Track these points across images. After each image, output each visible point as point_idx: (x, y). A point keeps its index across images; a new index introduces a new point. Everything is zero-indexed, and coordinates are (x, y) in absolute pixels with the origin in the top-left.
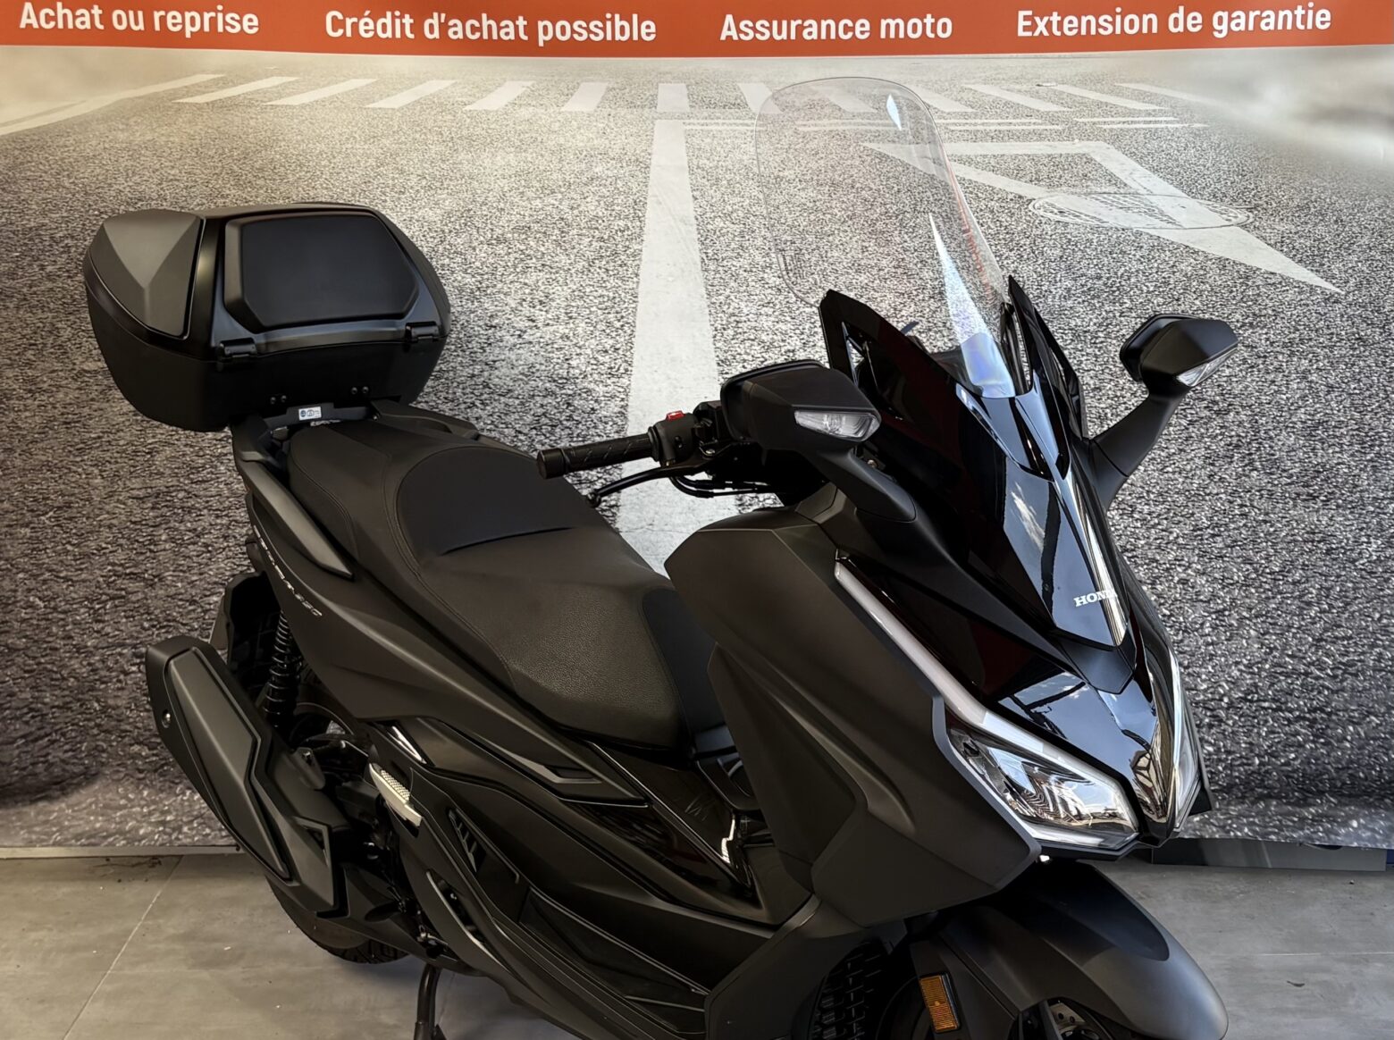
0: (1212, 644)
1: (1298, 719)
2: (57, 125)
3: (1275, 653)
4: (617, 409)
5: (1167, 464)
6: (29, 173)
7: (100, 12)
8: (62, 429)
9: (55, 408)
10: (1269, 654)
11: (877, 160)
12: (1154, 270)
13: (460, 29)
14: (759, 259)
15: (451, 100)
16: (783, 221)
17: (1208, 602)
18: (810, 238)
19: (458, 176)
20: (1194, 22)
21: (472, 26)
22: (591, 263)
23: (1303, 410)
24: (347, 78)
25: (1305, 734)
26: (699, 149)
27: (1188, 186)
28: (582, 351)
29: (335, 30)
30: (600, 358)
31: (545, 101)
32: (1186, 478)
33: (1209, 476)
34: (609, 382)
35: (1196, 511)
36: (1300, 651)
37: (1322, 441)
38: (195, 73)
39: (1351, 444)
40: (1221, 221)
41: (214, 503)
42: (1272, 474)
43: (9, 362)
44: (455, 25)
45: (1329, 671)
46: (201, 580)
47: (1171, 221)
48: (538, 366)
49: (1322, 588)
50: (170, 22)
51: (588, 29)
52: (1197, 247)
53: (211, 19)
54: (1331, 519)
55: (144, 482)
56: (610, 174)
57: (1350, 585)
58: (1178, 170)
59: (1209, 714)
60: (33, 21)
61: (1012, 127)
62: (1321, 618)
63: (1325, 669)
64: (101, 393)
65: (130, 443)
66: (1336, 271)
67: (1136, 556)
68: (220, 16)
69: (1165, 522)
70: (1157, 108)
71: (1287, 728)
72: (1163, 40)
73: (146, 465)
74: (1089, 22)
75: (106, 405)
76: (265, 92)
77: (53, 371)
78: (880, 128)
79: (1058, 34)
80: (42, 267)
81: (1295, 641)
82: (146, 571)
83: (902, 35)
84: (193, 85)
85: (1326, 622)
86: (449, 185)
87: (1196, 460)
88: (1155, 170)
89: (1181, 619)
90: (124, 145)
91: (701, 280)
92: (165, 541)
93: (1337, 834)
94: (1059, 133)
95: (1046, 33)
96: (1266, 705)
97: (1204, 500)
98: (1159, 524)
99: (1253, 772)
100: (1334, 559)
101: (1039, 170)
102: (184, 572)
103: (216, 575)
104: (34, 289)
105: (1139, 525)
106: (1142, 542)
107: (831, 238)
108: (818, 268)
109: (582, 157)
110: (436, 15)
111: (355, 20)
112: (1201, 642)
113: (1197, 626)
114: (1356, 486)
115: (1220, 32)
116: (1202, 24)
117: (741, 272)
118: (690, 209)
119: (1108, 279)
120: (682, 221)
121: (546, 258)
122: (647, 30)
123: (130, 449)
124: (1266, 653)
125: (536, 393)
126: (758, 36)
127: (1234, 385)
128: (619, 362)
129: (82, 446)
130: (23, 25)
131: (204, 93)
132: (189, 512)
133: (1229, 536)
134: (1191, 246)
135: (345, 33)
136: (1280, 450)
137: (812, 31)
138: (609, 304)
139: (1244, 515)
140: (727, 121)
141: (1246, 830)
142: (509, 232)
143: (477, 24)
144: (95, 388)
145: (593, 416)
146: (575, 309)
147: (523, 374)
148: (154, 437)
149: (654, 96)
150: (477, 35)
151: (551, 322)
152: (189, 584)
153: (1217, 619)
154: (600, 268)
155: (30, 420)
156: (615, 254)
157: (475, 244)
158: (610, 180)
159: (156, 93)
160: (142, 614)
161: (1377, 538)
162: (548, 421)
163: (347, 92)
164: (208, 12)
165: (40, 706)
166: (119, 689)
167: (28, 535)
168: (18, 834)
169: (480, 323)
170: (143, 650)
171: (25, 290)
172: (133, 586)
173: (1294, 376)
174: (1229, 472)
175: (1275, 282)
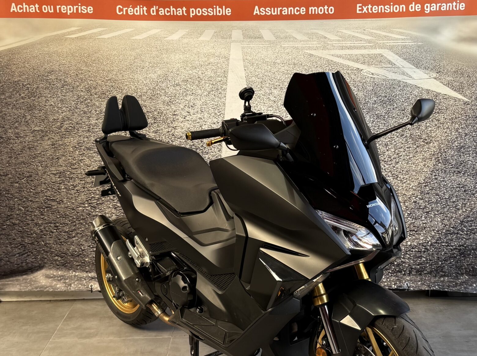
0: (425, 223)
1: (455, 249)
2: (23, 46)
3: (447, 227)
5: (409, 161)
6: (14, 62)
7: (38, 6)
8: (28, 150)
9: (25, 143)
10: (445, 227)
11: (309, 56)
12: (404, 94)
13: (163, 11)
14: (267, 91)
15: (160, 36)
16: (276, 78)
17: (424, 209)
19: (163, 63)
20: (418, 7)
21: (167, 10)
22: (209, 93)
23: (456, 142)
24: (124, 28)
25: (457, 254)
26: (246, 53)
27: (416, 65)
28: (206, 123)
29: (119, 12)
31: (193, 36)
32: (416, 166)
33: (424, 165)
35: (419, 177)
36: (456, 226)
37: (463, 153)
38: (71, 27)
39: (473, 154)
40: (427, 76)
41: (80, 176)
42: (446, 164)
43: (9, 127)
44: (161, 10)
45: (465, 232)
46: (76, 202)
47: (410, 77)
48: (191, 129)
49: (463, 204)
50: (62, 9)
51: (207, 11)
52: (419, 86)
53: (76, 8)
54: (466, 180)
55: (56, 168)
56: (215, 61)
57: (473, 203)
58: (413, 59)
59: (424, 248)
60: (15, 10)
61: (355, 45)
62: (463, 214)
63: (464, 232)
64: (41, 138)
65: (51, 155)
66: (468, 94)
67: (398, 193)
68: (80, 7)
69: (408, 181)
70: (406, 37)
71: (451, 252)
72: (407, 14)
73: (56, 163)
74: (381, 8)
75: (42, 142)
76: (95, 33)
77: (25, 130)
78: (310, 45)
79: (371, 12)
80: (20, 95)
81: (454, 222)
82: (57, 199)
83: (317, 13)
84: (71, 31)
85: (465, 216)
86: (159, 66)
87: (419, 159)
88: (405, 59)
89: (414, 215)
90: (47, 52)
92: (63, 189)
93: (468, 289)
94: (372, 46)
95: (367, 12)
96: (444, 244)
97: (422, 173)
98: (406, 182)
99: (439, 267)
100: (467, 194)
101: (365, 59)
102: (70, 199)
103: (81, 201)
104: (18, 102)
106: (401, 188)
109: (206, 56)
110: (155, 7)
111: (127, 8)
112: (421, 223)
113: (420, 217)
114: (475, 168)
115: (427, 11)
116: (421, 8)
117: (261, 95)
118: (243, 74)
119: (389, 97)
120: (241, 78)
121: (194, 91)
122: (228, 12)
123: (51, 157)
124: (444, 226)
126: (267, 13)
129: (35, 156)
130: (11, 11)
131: (74, 34)
132: (71, 179)
133: (431, 186)
134: (417, 85)
135: (123, 13)
136: (449, 156)
137: (285, 11)
138: (216, 107)
139: (436, 179)
140: (256, 43)
141: (437, 287)
142: (180, 82)
143: (169, 10)
144: (39, 136)
146: (204, 109)
148: (59, 153)
149: (231, 35)
150: (169, 14)
151: (195, 113)
152: (72, 203)
153: (426, 215)
154: (212, 94)
155: (17, 147)
156: (218, 89)
157: (169, 86)
158: (215, 64)
159: (57, 34)
160: (57, 213)
162: (194, 147)
163: (124, 34)
164: (75, 6)
165: (24, 243)
166: (50, 238)
167: (18, 186)
168: (16, 286)
169: (171, 114)
170: (58, 225)
171: (14, 102)
172: (53, 203)
173: (453, 130)
174: (431, 164)
175: (446, 98)
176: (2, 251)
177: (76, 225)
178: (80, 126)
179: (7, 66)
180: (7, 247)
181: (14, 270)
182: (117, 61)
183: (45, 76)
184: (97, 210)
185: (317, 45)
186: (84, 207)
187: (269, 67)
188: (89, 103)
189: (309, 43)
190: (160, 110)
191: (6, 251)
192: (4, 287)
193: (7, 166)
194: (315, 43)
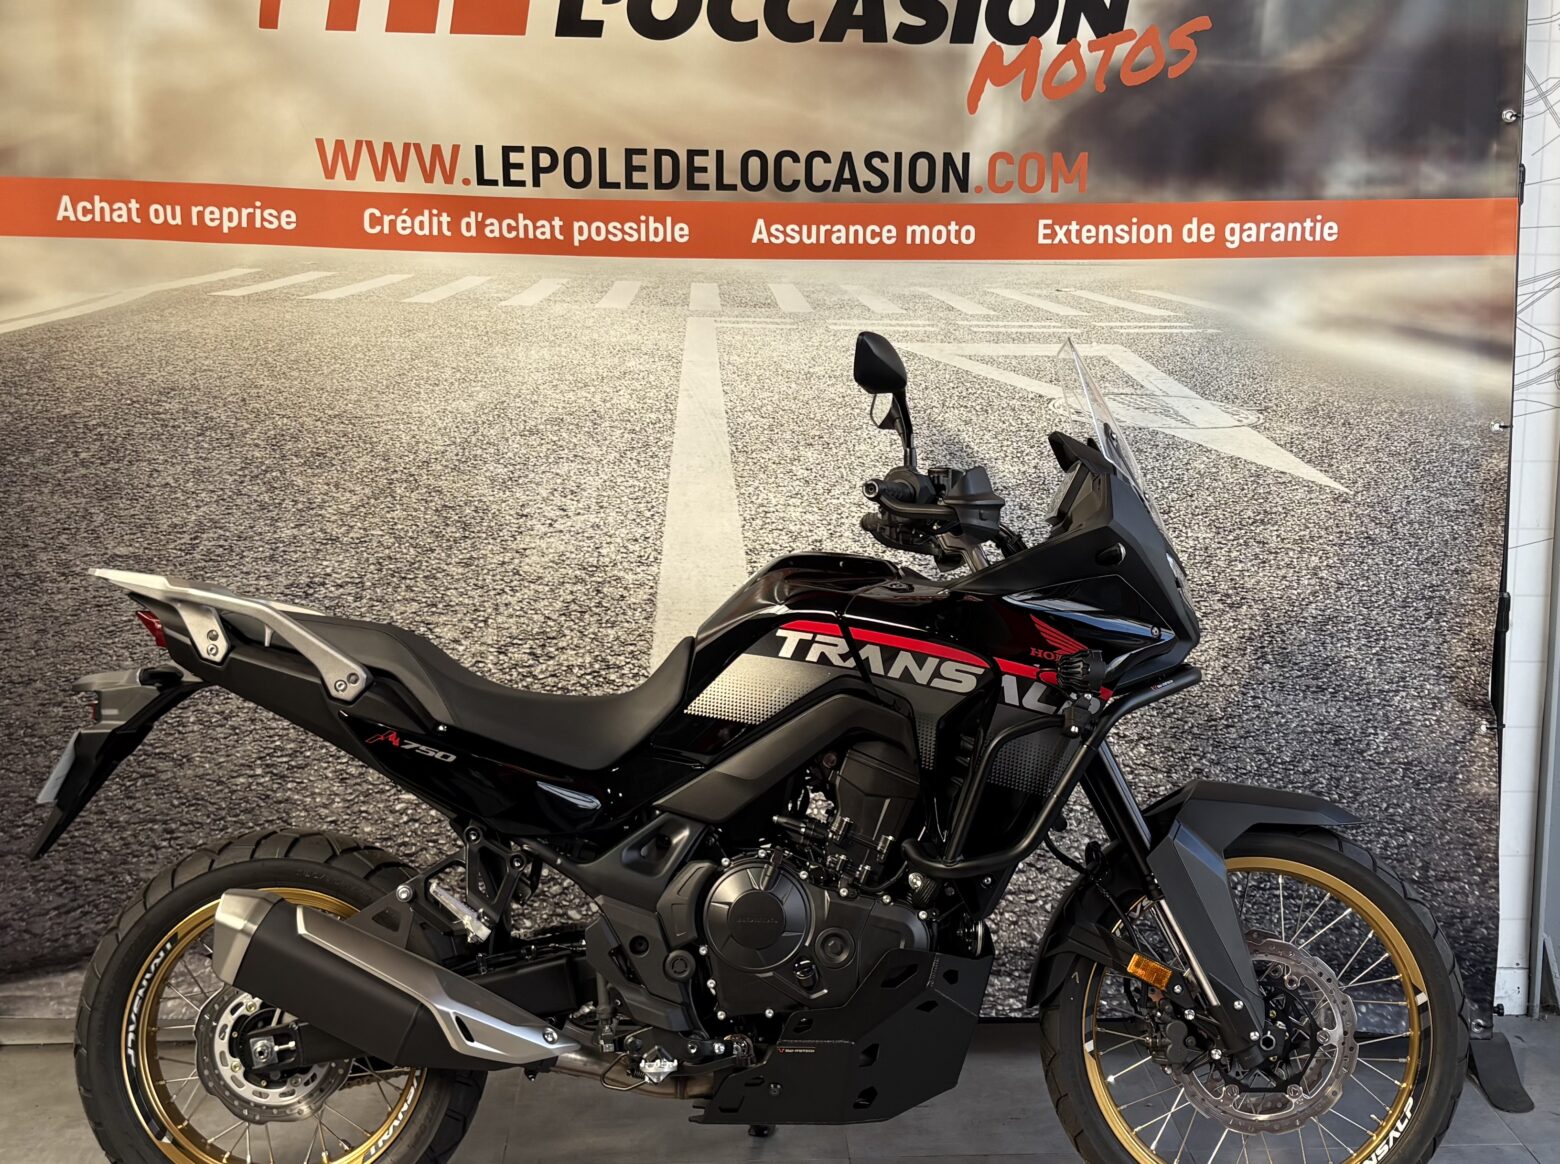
2: (92, 315)
4: (646, 597)
6: (64, 362)
7: (138, 206)
8: (94, 611)
12: (1169, 468)
13: (496, 227)
14: (787, 452)
15: (487, 295)
16: (812, 416)
18: (839, 432)
19: (492, 369)
20: (1207, 233)
21: (509, 225)
22: (623, 454)
23: (1314, 606)
24: (384, 273)
26: (730, 346)
27: (1202, 388)
28: (612, 540)
29: (372, 227)
30: (631, 548)
31: (579, 298)
33: (1223, 668)
34: (639, 570)
35: (1211, 701)
37: (1332, 636)
38: (232, 267)
39: (1358, 639)
40: (1231, 421)
42: (1283, 667)
43: (43, 545)
44: (492, 224)
46: (227, 762)
47: (1185, 421)
48: (568, 555)
49: (1332, 778)
50: (207, 217)
51: (622, 231)
52: (1210, 446)
53: (249, 214)
54: (1339, 710)
56: (641, 367)
57: (1359, 775)
58: (1191, 373)
60: (70, 214)
61: (1032, 330)
66: (1344, 472)
68: (258, 212)
70: (1172, 314)
72: (1177, 249)
74: (1106, 231)
76: (301, 286)
77: (87, 555)
78: (909, 329)
79: (1076, 242)
80: (76, 454)
82: (175, 751)
83: (927, 241)
84: (230, 279)
86: (483, 378)
87: (1211, 651)
88: (1171, 373)
90: (158, 336)
91: (730, 473)
92: (194, 725)
94: (1079, 336)
95: (1065, 241)
97: (1218, 691)
98: (1174, 713)
100: (1343, 750)
101: (1058, 372)
102: (211, 753)
103: (242, 757)
104: (69, 475)
105: (1155, 713)
106: (1158, 730)
107: (859, 432)
108: (845, 462)
109: (615, 352)
110: (473, 214)
111: (392, 217)
114: (1364, 678)
115: (1232, 242)
116: (1216, 234)
117: (770, 464)
118: (720, 403)
120: (712, 414)
121: (579, 449)
122: (681, 233)
125: (567, 580)
126: (789, 240)
127: (1246, 579)
128: (649, 550)
129: (113, 628)
130: (60, 217)
131: (240, 286)
133: (1243, 727)
134: (1205, 445)
135: (382, 230)
136: (1292, 644)
137: (841, 235)
138: (640, 494)
139: (1257, 707)
140: (757, 320)
142: (541, 424)
143: (513, 224)
145: (622, 603)
146: (606, 499)
147: (553, 562)
149: (686, 296)
150: (514, 234)
151: (582, 511)
152: (216, 765)
154: (631, 458)
155: (64, 603)
156: (647, 445)
157: (508, 435)
158: (642, 374)
159: (192, 286)
160: (171, 793)
161: (1383, 730)
162: (577, 607)
163: (383, 287)
164: (246, 208)
165: (73, 878)
166: (151, 863)
167: (61, 714)
168: (47, 1004)
169: (512, 512)
170: (173, 826)
171: (59, 476)
172: (162, 765)
173: (1304, 572)
174: (1242, 664)
175: (1284, 480)
176: (9, 901)
177: (225, 828)
178: (248, 544)
179: (42, 371)
180: (25, 889)
181: (42, 956)
182: (361, 363)
183: (151, 404)
184: (289, 785)
185: (928, 328)
186: (251, 776)
187: (793, 385)
188: (276, 479)
189: (905, 322)
190: (480, 501)
191: (19, 902)
192: (12, 1007)
193: (32, 658)
194: (921, 324)
